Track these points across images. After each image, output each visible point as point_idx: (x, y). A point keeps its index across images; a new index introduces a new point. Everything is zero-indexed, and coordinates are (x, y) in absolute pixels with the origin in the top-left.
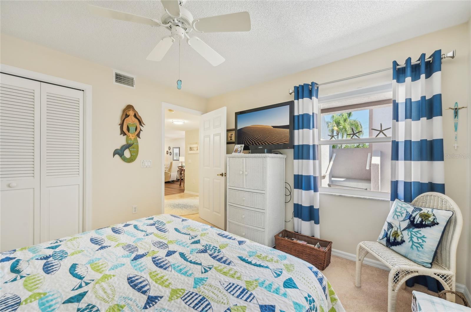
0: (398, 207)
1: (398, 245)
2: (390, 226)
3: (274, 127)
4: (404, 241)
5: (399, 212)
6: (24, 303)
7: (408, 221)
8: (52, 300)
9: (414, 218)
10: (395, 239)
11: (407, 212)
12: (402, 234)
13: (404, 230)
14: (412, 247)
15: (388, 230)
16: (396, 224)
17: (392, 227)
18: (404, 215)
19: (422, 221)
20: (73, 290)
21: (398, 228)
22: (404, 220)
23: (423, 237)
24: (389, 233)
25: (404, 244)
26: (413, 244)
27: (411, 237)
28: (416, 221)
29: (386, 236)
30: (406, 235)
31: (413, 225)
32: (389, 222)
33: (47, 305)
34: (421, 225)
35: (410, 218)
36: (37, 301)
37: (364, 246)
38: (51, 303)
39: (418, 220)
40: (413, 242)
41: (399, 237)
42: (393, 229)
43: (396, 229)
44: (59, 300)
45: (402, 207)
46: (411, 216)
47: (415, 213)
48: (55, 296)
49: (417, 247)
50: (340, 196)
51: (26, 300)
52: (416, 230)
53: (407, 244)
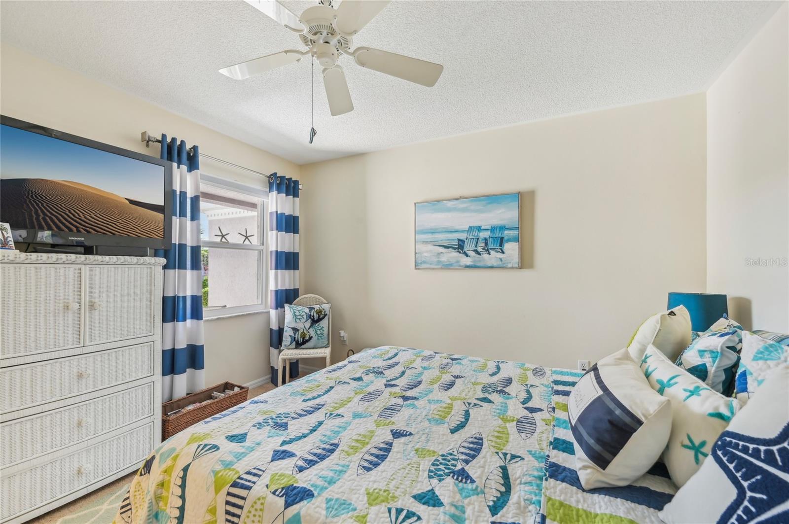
0: (295, 311)
1: (308, 342)
2: (295, 330)
3: (133, 202)
4: (312, 337)
5: (300, 315)
6: (515, 419)
7: (310, 321)
8: (498, 409)
9: (313, 316)
10: (303, 339)
11: (306, 313)
12: (309, 332)
13: (309, 328)
14: (318, 339)
15: (295, 334)
16: (300, 326)
17: (298, 330)
18: (305, 316)
19: (319, 317)
20: (482, 406)
21: (303, 330)
22: (307, 321)
23: (322, 328)
24: (296, 336)
25: (312, 340)
26: (318, 336)
27: (316, 332)
28: (315, 317)
29: (295, 340)
30: (312, 332)
31: (315, 322)
32: (293, 327)
33: (503, 408)
34: (319, 320)
35: (310, 318)
36: (507, 414)
37: (285, 357)
38: (500, 408)
39: (316, 317)
40: (318, 334)
41: (307, 336)
42: (300, 331)
43: (302, 331)
44: (494, 407)
45: (299, 311)
46: (310, 315)
47: (312, 312)
48: (494, 410)
49: (320, 337)
50: (218, 319)
51: (513, 421)
52: (317, 325)
53: (315, 338)
